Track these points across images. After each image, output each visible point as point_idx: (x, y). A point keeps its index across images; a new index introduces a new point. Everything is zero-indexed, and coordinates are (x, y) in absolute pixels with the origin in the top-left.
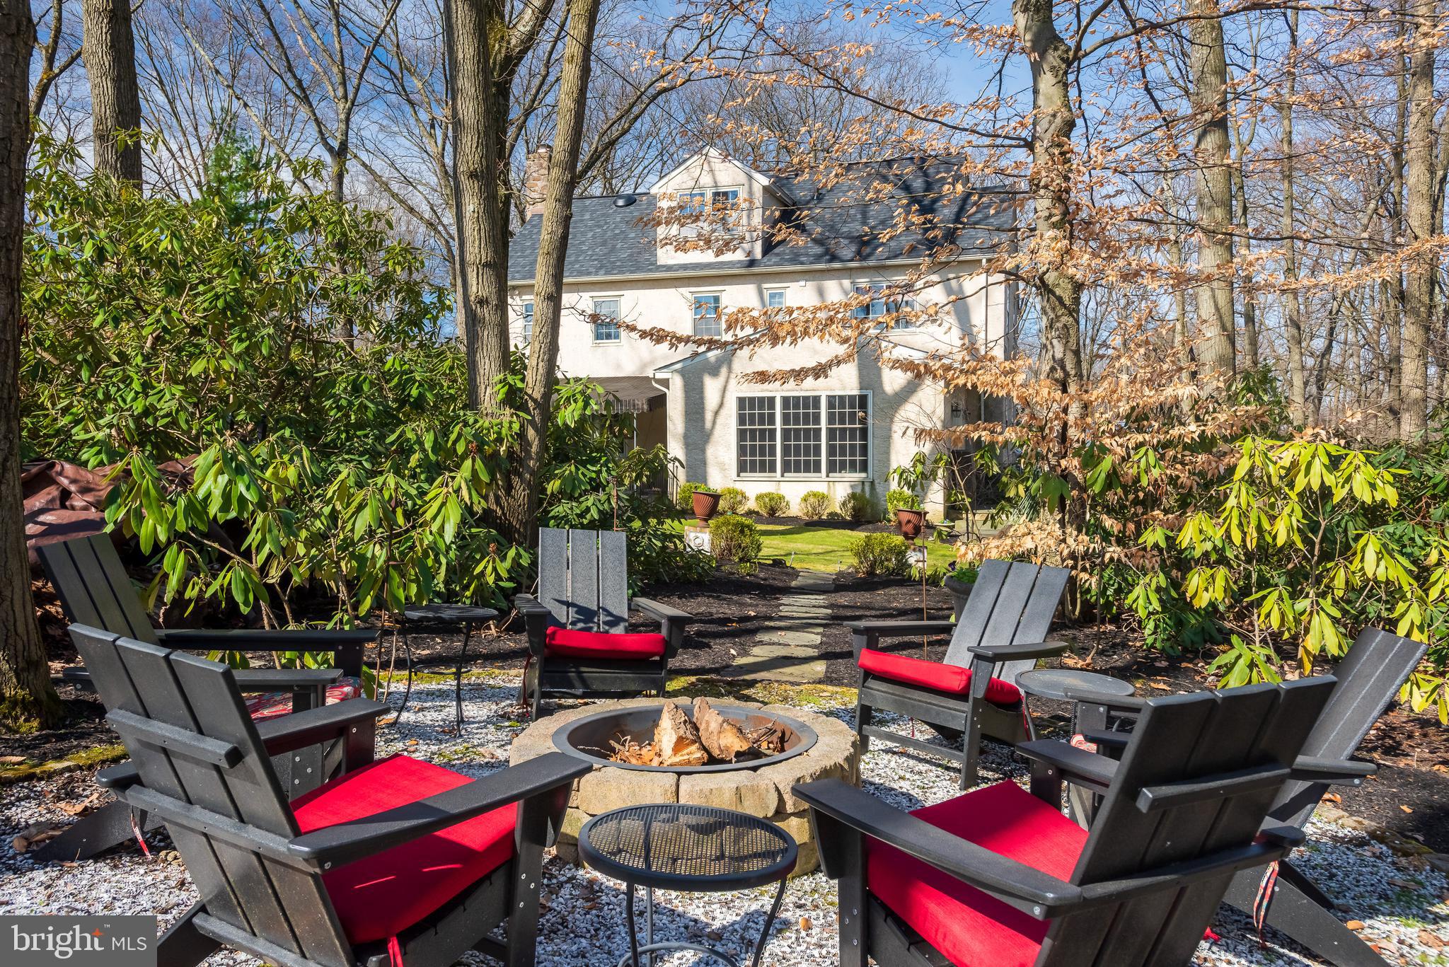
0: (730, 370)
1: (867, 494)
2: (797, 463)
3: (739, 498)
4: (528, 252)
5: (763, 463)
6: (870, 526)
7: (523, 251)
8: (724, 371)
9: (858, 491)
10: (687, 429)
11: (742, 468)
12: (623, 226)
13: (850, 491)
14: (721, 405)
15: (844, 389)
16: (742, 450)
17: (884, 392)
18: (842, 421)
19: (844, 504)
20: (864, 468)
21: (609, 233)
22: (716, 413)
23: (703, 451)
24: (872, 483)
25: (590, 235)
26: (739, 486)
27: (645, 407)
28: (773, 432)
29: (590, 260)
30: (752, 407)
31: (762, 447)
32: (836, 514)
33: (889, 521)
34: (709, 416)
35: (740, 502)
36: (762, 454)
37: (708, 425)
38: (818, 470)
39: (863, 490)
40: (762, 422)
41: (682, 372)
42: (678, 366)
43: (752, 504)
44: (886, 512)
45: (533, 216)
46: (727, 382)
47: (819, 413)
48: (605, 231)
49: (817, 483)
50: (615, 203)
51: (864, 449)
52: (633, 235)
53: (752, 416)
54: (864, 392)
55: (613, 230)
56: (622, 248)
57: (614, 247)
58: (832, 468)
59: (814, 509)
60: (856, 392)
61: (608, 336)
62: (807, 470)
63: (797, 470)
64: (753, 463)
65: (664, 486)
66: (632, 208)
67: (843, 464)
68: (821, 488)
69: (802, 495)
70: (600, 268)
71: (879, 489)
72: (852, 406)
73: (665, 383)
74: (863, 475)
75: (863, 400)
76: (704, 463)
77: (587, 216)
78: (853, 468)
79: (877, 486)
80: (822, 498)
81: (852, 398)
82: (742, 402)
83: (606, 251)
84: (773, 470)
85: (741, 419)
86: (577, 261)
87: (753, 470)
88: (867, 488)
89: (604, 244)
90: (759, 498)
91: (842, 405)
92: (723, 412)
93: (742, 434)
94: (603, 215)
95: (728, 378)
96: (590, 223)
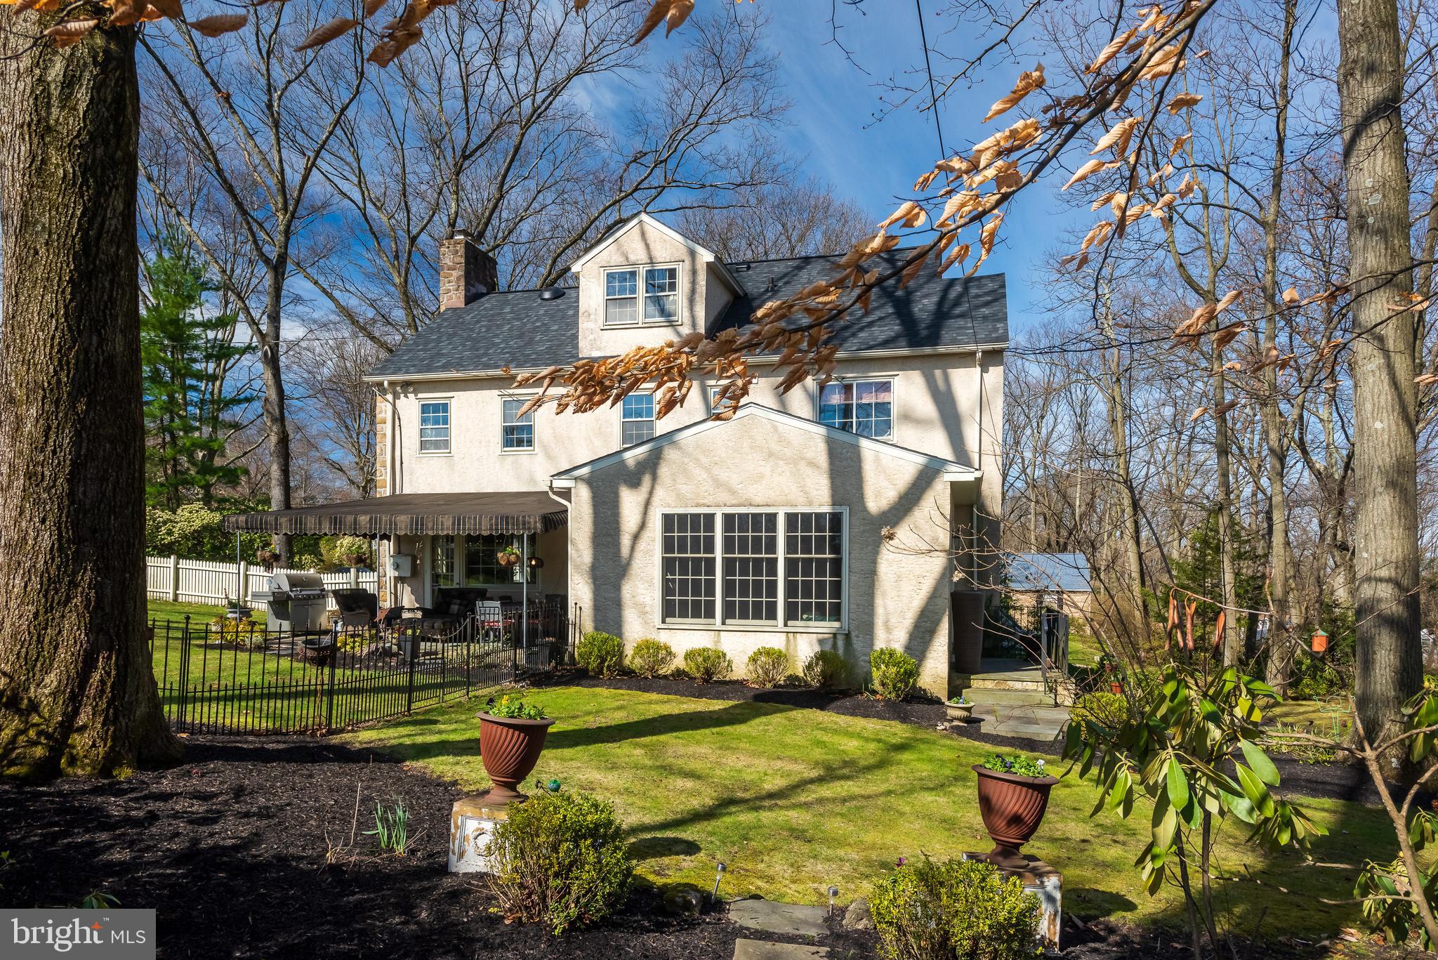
0: (654, 478)
1: (841, 651)
2: (744, 605)
3: (662, 653)
4: (432, 345)
5: (696, 604)
6: (847, 702)
7: (426, 344)
8: (647, 480)
9: (828, 648)
10: (596, 557)
11: (669, 610)
12: (546, 320)
13: (817, 649)
14: (643, 526)
15: (810, 504)
16: (667, 589)
17: (865, 509)
18: (807, 550)
19: (809, 667)
20: (836, 613)
21: (529, 326)
22: (636, 537)
23: (618, 588)
24: (848, 636)
25: (507, 327)
26: (664, 638)
27: (539, 525)
28: (711, 563)
29: (502, 353)
30: (682, 528)
31: (696, 584)
32: (797, 678)
33: (874, 692)
34: (626, 541)
35: (663, 661)
36: (696, 592)
37: (625, 551)
38: (772, 615)
39: (835, 646)
40: (696, 549)
41: (590, 481)
42: (585, 471)
43: (679, 663)
44: (868, 679)
45: (447, 309)
46: (651, 493)
47: (775, 537)
48: (525, 324)
49: (770, 637)
50: (540, 296)
51: (837, 589)
52: (556, 327)
53: (682, 540)
54: (838, 509)
55: (533, 323)
56: (541, 341)
57: (532, 339)
58: (791, 614)
59: (766, 673)
60: (826, 509)
61: (520, 443)
62: (757, 616)
63: (744, 615)
64: (684, 604)
65: (563, 636)
66: (559, 301)
67: (807, 608)
68: (775, 641)
69: (751, 653)
70: (511, 361)
71: (857, 644)
72: (820, 528)
73: (566, 494)
74: (836, 624)
75: (836, 519)
76: (618, 604)
77: (507, 310)
78: (821, 615)
79: (854, 640)
80: (778, 658)
81: (820, 516)
82: (668, 520)
83: (521, 343)
84: (710, 614)
85: (668, 545)
86: (485, 354)
87: (684, 614)
88: (840, 643)
89: (520, 336)
90: (689, 656)
91: (807, 528)
92: (646, 535)
93: (668, 565)
94: (525, 308)
95: (653, 488)
96: (509, 316)
